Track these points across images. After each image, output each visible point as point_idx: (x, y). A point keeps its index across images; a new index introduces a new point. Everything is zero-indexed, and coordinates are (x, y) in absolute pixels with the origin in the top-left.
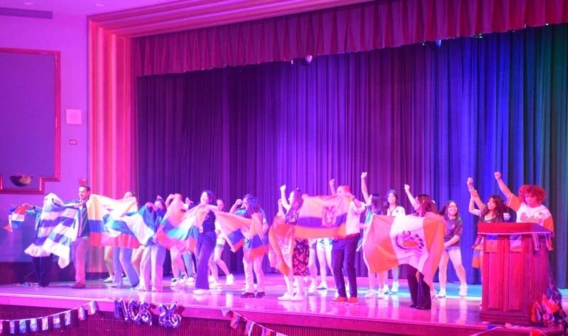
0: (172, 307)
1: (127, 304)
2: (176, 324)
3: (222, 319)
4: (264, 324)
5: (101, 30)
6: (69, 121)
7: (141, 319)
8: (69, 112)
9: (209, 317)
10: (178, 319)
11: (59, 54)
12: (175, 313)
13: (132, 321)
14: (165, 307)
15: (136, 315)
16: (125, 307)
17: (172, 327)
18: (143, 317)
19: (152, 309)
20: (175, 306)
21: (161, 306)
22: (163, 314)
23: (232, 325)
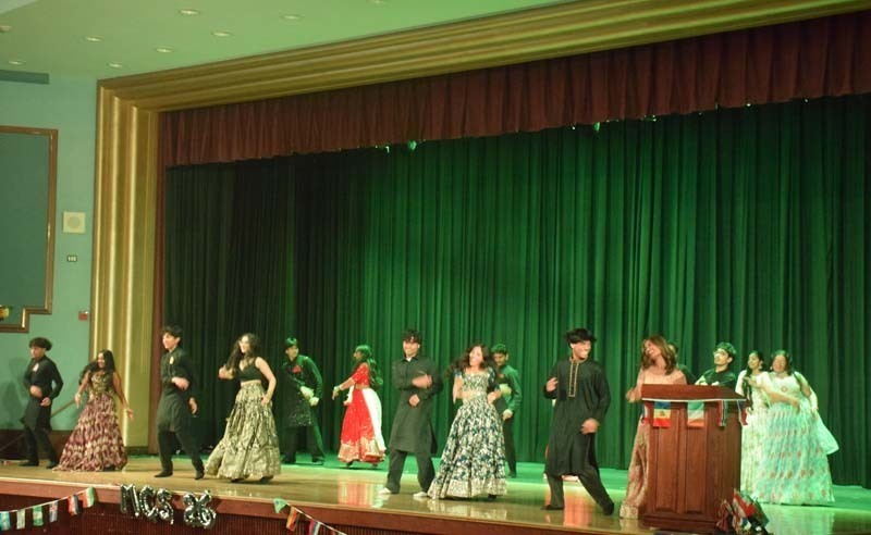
0: (203, 498)
1: (138, 494)
2: (207, 523)
3: (274, 517)
4: (334, 526)
5: (116, 99)
6: (67, 229)
7: (159, 515)
8: (67, 215)
9: (256, 515)
10: (212, 515)
11: (55, 133)
12: (207, 506)
13: (145, 517)
14: (192, 498)
15: (151, 509)
16: (135, 496)
17: (203, 527)
18: (161, 513)
19: (174, 501)
20: (207, 497)
21: (187, 496)
22: (189, 509)
23: (288, 525)
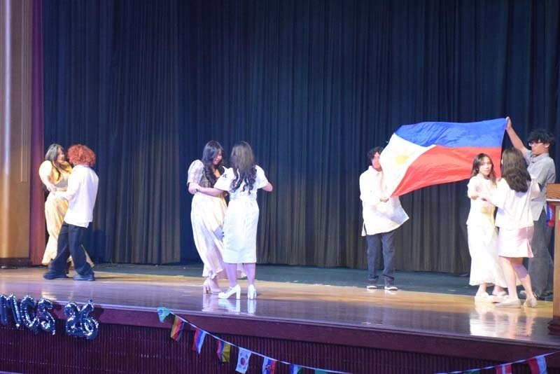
0: (85, 307)
1: (18, 304)
2: (90, 333)
3: (158, 326)
4: (219, 335)
7: (40, 325)
9: (139, 324)
10: (95, 326)
12: (89, 316)
13: (26, 328)
14: (74, 308)
15: (32, 320)
16: (16, 307)
17: (85, 337)
18: (42, 323)
19: (55, 311)
20: (89, 307)
21: (69, 306)
22: (71, 319)
23: (172, 335)
